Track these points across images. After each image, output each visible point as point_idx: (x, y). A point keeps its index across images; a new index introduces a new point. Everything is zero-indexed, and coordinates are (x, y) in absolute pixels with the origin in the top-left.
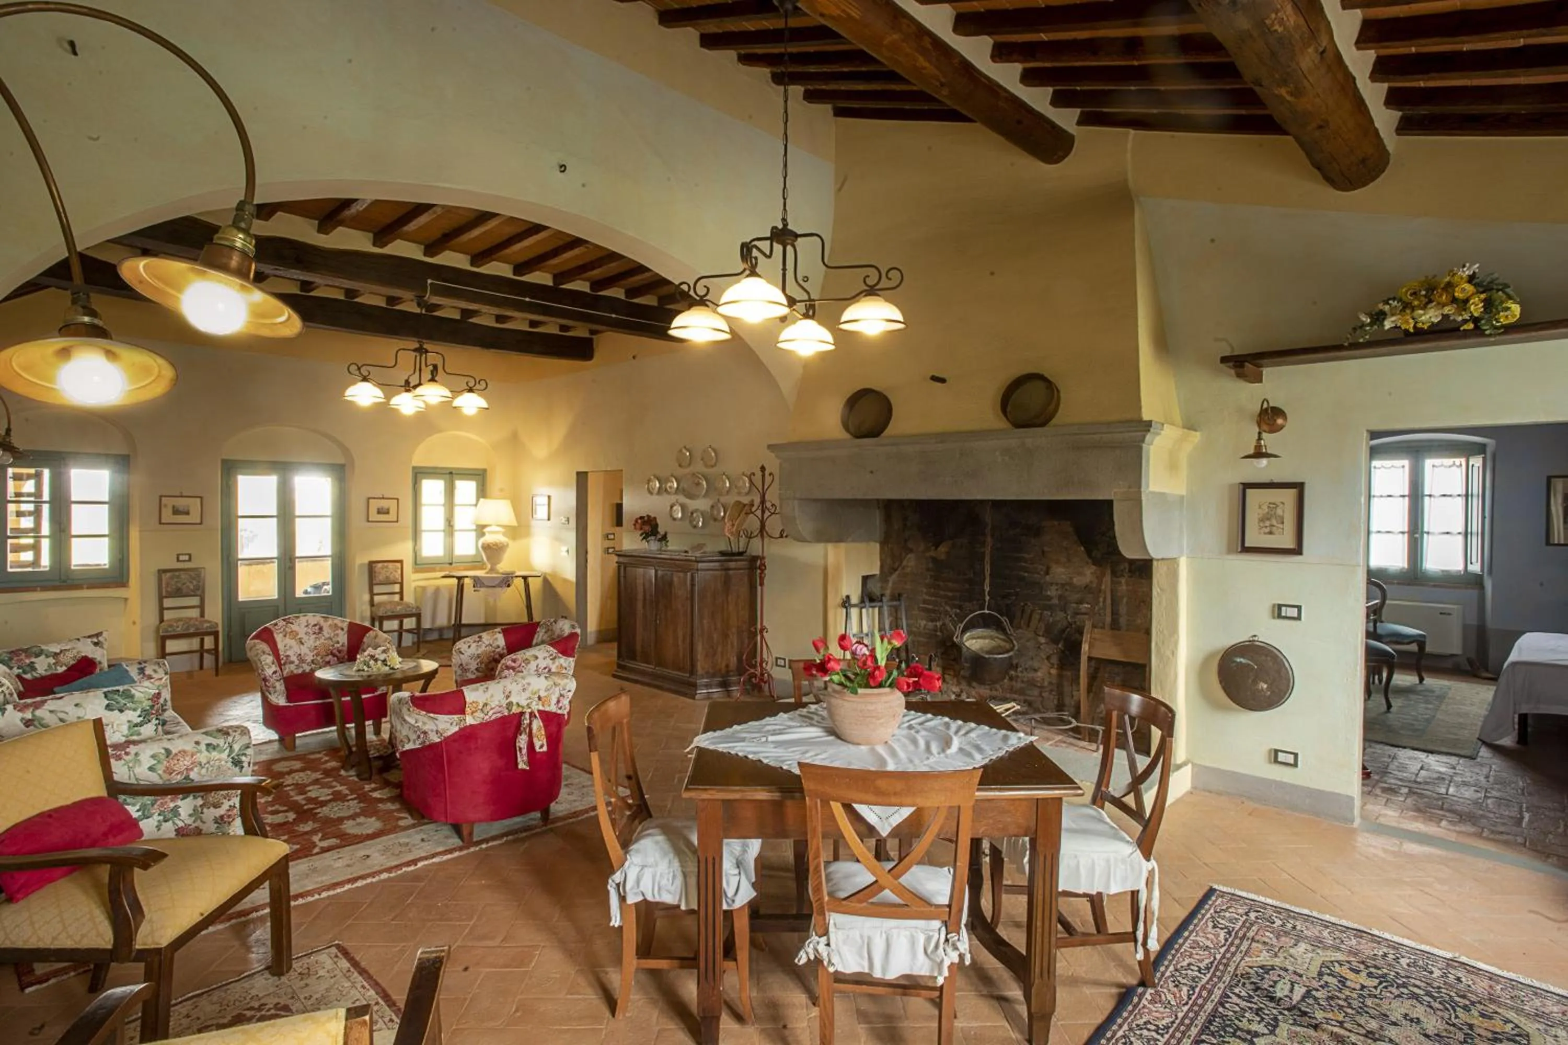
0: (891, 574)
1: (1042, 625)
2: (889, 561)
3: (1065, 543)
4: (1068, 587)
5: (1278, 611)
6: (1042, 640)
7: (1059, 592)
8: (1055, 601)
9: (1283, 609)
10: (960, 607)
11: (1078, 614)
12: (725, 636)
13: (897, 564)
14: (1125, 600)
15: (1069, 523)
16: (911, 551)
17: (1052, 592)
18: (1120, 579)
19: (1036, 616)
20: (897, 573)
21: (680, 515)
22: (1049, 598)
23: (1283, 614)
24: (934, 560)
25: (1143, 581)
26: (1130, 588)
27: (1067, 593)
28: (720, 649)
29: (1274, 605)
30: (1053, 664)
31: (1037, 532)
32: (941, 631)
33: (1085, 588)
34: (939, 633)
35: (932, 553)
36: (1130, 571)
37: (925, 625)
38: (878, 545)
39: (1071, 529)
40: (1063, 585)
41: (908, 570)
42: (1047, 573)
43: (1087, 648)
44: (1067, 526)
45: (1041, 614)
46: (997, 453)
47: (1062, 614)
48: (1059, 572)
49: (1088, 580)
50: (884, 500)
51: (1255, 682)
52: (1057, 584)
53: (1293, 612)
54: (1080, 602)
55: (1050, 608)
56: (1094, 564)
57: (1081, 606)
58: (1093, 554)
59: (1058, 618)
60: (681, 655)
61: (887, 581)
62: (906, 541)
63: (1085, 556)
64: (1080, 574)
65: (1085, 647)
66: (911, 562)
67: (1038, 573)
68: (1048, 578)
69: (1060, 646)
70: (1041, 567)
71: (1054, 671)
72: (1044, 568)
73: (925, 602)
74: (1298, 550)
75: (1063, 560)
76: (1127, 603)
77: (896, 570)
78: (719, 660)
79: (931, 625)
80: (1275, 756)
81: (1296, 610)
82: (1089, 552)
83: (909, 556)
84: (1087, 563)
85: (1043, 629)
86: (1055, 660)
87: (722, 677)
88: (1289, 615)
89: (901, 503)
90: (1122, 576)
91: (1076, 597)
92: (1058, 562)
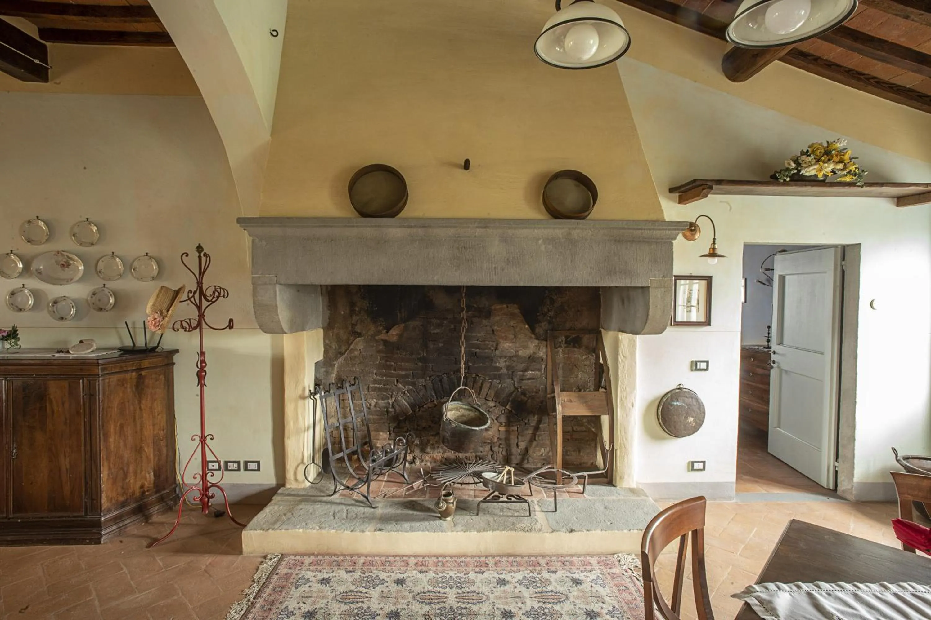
0: (336, 358)
1: (492, 393)
2: (334, 345)
3: (512, 323)
4: (515, 359)
5: (694, 366)
6: (492, 404)
7: (507, 363)
8: (504, 371)
9: (698, 364)
10: (413, 384)
11: (522, 380)
12: (139, 450)
13: (343, 349)
14: (561, 365)
15: (515, 305)
16: (360, 335)
17: (501, 364)
18: (559, 349)
19: (486, 386)
20: (344, 356)
21: (31, 302)
22: (499, 369)
23: (698, 367)
24: (385, 342)
25: (576, 349)
26: (566, 356)
27: (514, 364)
28: (131, 469)
29: (692, 362)
30: (501, 423)
31: (488, 314)
32: (393, 407)
33: (529, 358)
34: (390, 410)
35: (383, 336)
36: (566, 343)
37: (376, 403)
38: (321, 331)
39: (517, 311)
40: (510, 357)
41: (356, 353)
42: (496, 348)
43: (561, 409)
44: (515, 309)
45: (491, 383)
46: (540, 242)
47: (509, 381)
48: (506, 346)
49: (531, 352)
50: (327, 286)
51: (686, 418)
52: (505, 357)
53: (704, 366)
54: (526, 370)
55: (500, 377)
56: (537, 338)
57: (526, 373)
58: (537, 330)
59: (505, 385)
60: (67, 489)
61: (332, 366)
62: (353, 325)
63: (529, 333)
64: (525, 347)
65: (559, 408)
66: (359, 345)
67: (490, 349)
68: (497, 352)
69: (507, 407)
70: (491, 343)
71: (502, 429)
72: (495, 344)
73: (375, 382)
74: (708, 322)
75: (512, 336)
76: (563, 367)
77: (341, 354)
78: (132, 481)
79: (382, 403)
80: (691, 466)
81: (705, 363)
82: (533, 330)
83: (358, 339)
84: (531, 337)
85: (493, 395)
86: (503, 419)
87: (137, 501)
88: (702, 368)
89: (347, 288)
90: (560, 346)
91: (522, 366)
92: (506, 339)
